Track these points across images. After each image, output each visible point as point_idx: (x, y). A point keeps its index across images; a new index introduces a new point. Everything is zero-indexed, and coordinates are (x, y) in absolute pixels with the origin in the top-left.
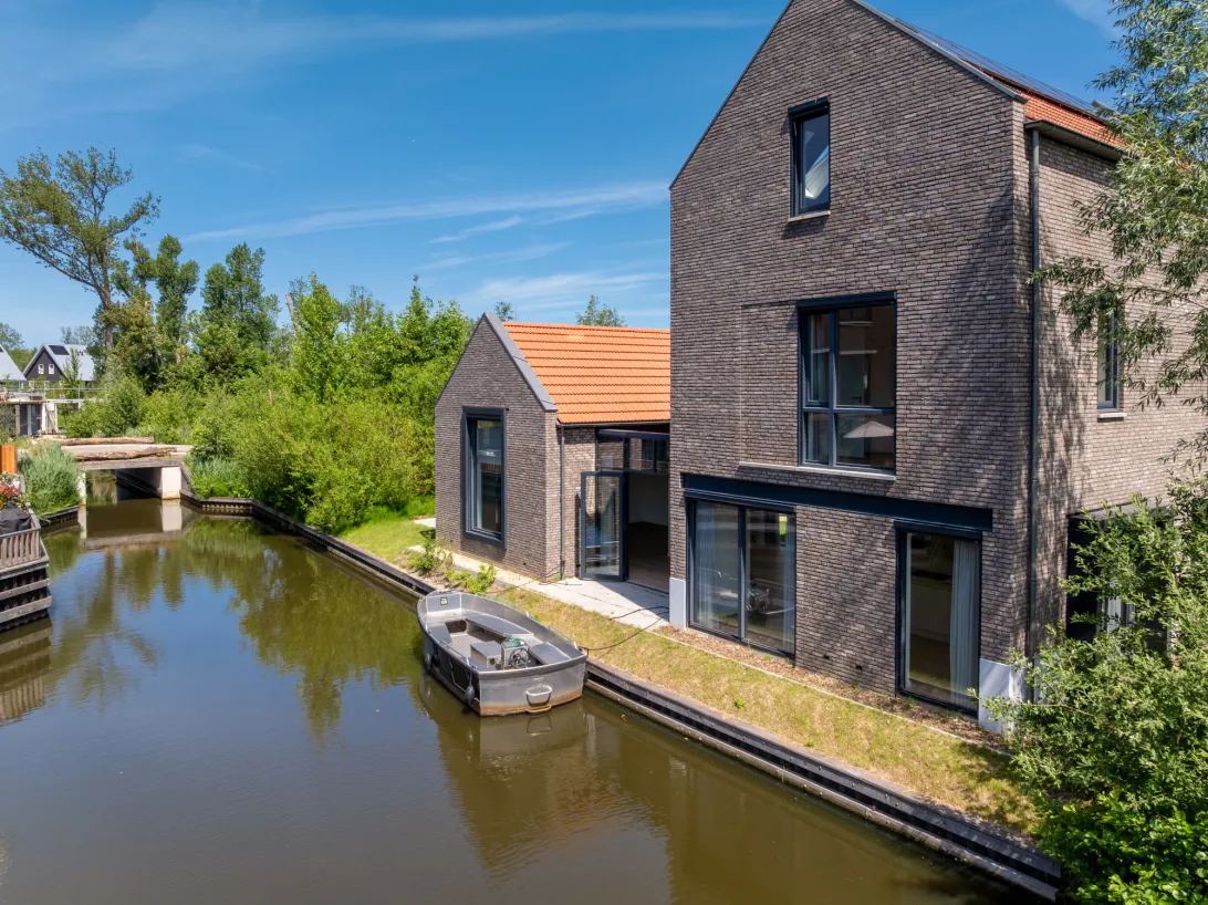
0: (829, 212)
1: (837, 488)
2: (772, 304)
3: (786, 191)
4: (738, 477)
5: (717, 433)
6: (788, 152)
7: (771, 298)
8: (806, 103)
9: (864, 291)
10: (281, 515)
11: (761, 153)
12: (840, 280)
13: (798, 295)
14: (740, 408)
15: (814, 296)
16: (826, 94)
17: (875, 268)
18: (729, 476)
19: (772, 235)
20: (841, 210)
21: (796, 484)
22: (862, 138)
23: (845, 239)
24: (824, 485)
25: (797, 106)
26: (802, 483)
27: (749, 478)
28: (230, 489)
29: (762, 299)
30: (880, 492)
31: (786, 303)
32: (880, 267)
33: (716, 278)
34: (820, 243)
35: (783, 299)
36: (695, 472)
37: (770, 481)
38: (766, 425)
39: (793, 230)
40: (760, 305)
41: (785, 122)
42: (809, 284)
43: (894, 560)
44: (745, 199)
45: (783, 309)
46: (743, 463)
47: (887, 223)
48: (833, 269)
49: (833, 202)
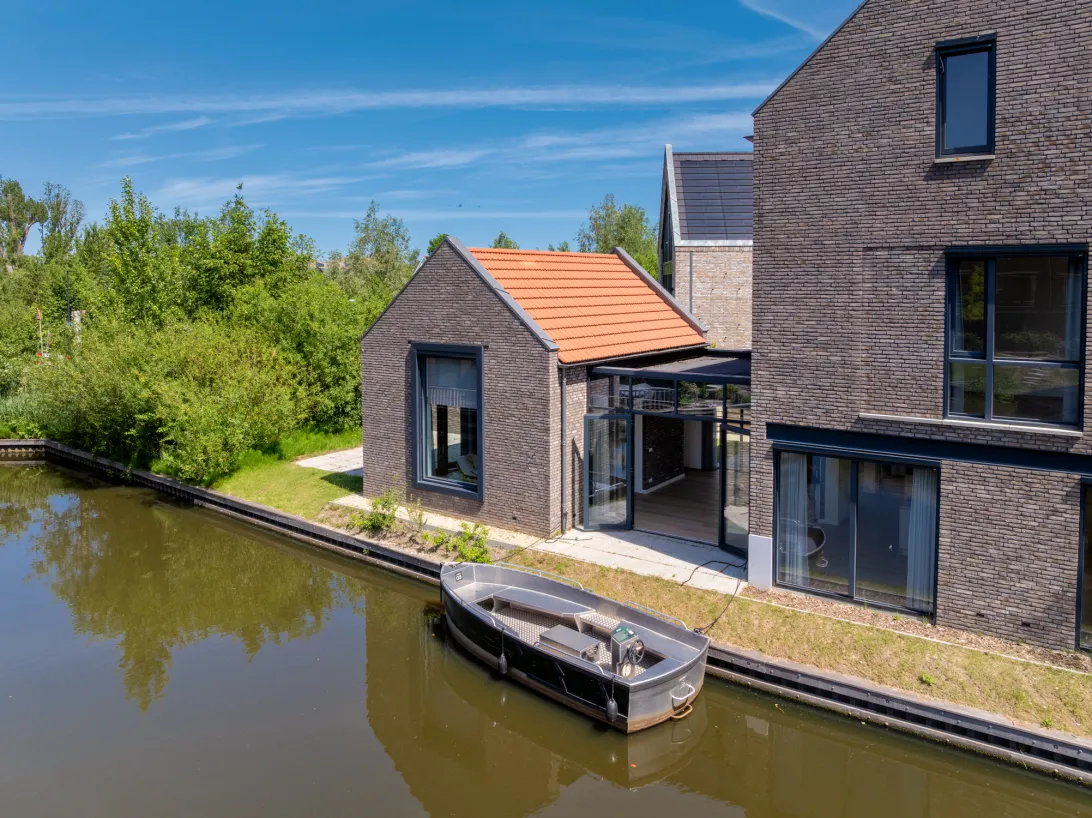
0: (993, 157)
1: (1001, 444)
2: (907, 248)
3: (930, 130)
4: (855, 430)
5: (825, 382)
6: (932, 89)
7: (908, 242)
8: (962, 39)
9: (1041, 242)
10: (104, 461)
11: (893, 87)
12: (1009, 228)
13: (946, 241)
14: (859, 356)
15: (970, 243)
16: (992, 31)
17: (1059, 219)
18: (842, 428)
19: (911, 176)
20: (1011, 155)
21: (943, 438)
22: (1043, 81)
23: (1017, 186)
24: (982, 440)
25: (946, 41)
26: (951, 436)
27: (873, 431)
28: (14, 430)
29: (894, 242)
30: (1060, 447)
31: (929, 248)
32: (1065, 218)
33: (824, 216)
34: (981, 187)
35: (925, 244)
36: (789, 423)
37: (902, 434)
38: (899, 375)
39: (938, 172)
40: (891, 248)
41: (929, 58)
42: (963, 230)
43: (1078, 517)
44: (868, 134)
45: (925, 254)
46: (863, 414)
47: (1076, 172)
48: (998, 216)
49: (999, 145)
